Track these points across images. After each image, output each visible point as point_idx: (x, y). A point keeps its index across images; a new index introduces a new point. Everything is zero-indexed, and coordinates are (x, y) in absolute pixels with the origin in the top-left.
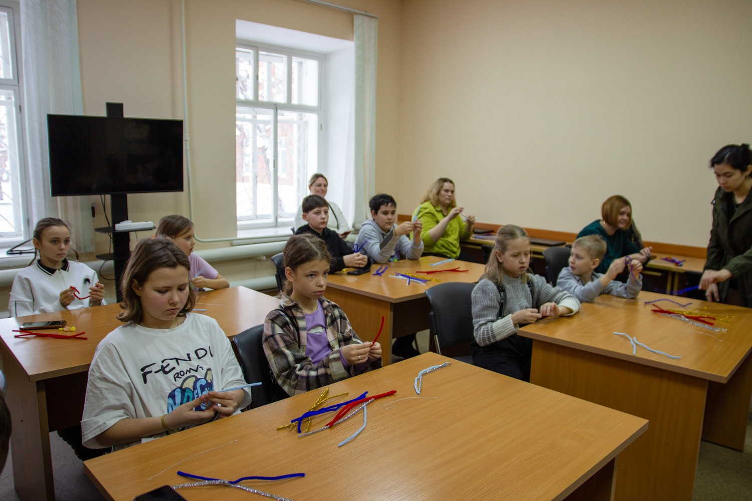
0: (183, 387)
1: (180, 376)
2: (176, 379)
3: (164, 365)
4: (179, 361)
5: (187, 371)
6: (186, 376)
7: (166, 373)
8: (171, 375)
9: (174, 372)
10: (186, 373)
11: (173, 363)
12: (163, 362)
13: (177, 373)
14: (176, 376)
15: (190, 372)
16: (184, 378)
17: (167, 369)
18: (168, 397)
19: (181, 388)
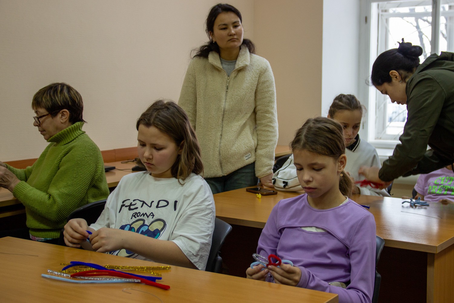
0: (132, 226)
1: (136, 216)
2: (133, 217)
3: (133, 203)
4: (144, 204)
5: (143, 214)
6: (140, 218)
7: (130, 209)
8: (132, 212)
9: (135, 211)
10: (141, 216)
11: (139, 204)
12: (134, 201)
13: (136, 213)
14: (134, 215)
15: (144, 216)
16: (138, 218)
17: (132, 207)
18: (120, 228)
19: (130, 225)
